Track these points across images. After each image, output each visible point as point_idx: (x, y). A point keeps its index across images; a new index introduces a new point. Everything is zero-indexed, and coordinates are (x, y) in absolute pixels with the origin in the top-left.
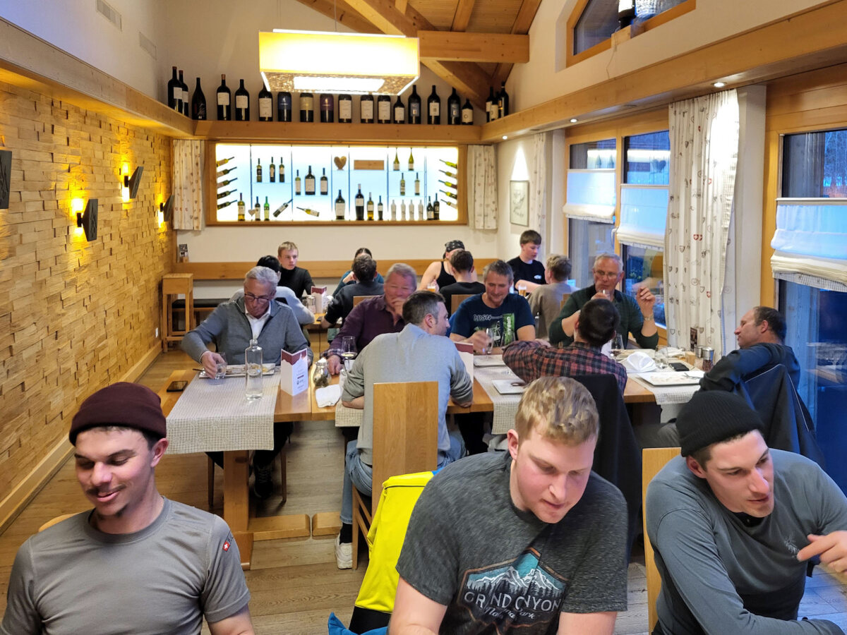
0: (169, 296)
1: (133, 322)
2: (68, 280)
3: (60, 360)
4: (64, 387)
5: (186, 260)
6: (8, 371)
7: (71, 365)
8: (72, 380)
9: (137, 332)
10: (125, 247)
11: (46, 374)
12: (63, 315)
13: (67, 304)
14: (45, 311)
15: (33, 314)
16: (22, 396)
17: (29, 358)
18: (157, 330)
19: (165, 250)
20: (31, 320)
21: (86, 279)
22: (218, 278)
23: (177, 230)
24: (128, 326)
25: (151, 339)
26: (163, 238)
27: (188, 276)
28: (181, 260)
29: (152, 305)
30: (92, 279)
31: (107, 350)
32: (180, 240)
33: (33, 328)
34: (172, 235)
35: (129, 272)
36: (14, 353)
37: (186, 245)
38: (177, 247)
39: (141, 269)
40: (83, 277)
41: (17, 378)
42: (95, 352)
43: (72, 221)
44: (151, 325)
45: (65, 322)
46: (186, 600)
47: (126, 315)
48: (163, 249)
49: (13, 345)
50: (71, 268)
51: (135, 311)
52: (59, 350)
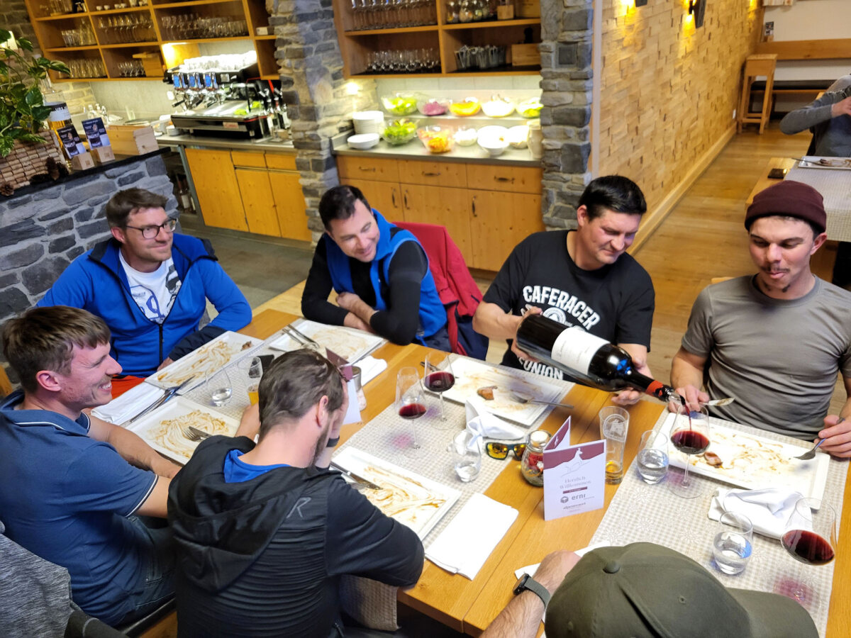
0: (750, 78)
1: (718, 104)
2: (677, 67)
3: (666, 139)
4: (666, 161)
5: (771, 39)
6: (634, 147)
7: (671, 143)
8: (671, 157)
9: (720, 114)
10: (721, 30)
11: (656, 150)
12: (671, 99)
13: (674, 90)
14: (659, 95)
15: (652, 100)
16: (641, 167)
17: (647, 137)
18: (735, 112)
19: (752, 30)
20: (650, 104)
21: (689, 65)
22: (802, 58)
23: (765, 7)
24: (714, 108)
25: (729, 120)
26: (752, 16)
27: (773, 57)
28: (766, 39)
29: (734, 87)
30: (693, 65)
31: (697, 131)
32: (768, 17)
33: (651, 111)
34: (760, 12)
35: (721, 56)
36: (639, 132)
37: (773, 23)
38: (762, 26)
39: (730, 51)
40: (687, 63)
41: (639, 152)
42: (689, 132)
43: (685, 9)
44: (731, 107)
45: (671, 105)
46: (832, 358)
47: (713, 98)
48: (750, 29)
49: (639, 126)
50: (680, 56)
51: (720, 95)
52: (665, 130)
